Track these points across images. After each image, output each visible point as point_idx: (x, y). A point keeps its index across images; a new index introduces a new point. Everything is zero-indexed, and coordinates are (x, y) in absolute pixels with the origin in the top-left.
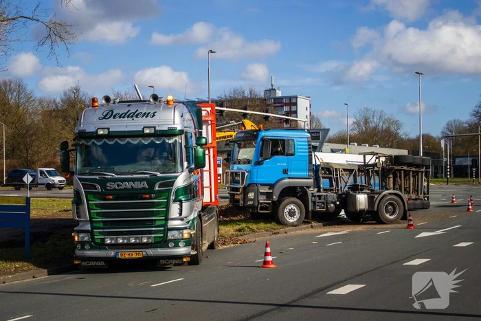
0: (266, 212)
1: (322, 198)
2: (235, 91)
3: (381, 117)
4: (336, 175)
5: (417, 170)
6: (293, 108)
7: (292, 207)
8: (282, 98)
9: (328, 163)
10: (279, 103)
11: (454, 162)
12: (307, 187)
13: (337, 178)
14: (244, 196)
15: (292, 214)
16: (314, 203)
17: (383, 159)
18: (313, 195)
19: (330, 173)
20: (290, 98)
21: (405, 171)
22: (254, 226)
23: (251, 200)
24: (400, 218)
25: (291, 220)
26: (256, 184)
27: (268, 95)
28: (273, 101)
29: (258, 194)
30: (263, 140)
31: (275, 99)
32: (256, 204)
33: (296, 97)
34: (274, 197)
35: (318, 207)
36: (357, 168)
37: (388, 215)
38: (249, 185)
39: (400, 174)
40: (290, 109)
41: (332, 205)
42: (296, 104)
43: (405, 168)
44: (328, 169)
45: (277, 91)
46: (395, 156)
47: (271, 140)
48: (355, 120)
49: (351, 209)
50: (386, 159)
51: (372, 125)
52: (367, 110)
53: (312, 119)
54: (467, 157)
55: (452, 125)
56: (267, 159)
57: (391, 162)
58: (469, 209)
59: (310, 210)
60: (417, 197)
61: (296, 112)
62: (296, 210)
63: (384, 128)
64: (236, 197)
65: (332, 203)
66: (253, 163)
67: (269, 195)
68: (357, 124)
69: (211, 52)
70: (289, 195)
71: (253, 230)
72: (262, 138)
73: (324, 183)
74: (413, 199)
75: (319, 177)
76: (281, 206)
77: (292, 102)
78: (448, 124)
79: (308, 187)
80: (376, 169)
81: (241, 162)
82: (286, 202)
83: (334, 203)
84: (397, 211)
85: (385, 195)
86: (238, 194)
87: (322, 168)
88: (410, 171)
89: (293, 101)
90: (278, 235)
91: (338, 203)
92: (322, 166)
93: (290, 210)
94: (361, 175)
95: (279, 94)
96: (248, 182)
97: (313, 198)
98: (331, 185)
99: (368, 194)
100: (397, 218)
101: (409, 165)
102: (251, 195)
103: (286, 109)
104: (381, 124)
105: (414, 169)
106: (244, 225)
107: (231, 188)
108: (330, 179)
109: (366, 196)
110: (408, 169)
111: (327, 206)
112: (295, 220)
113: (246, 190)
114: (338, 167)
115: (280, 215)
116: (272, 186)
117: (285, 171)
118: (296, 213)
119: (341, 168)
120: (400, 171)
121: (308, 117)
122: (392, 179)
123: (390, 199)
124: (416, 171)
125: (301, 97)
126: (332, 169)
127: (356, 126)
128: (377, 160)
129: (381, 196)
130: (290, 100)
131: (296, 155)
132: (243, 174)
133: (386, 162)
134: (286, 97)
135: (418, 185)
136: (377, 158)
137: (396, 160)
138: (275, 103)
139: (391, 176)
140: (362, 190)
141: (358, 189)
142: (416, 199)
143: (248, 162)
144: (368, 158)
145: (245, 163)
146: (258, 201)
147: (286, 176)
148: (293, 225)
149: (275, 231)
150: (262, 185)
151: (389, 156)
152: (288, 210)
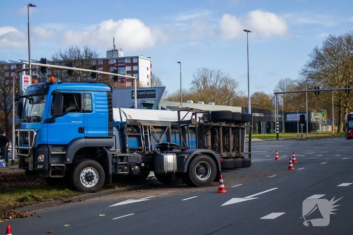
0: (58, 176)
1: (125, 159)
2: (70, 50)
3: (218, 76)
4: (146, 133)
5: (237, 126)
6: (135, 68)
7: (90, 170)
8: (124, 59)
9: (135, 121)
10: (121, 63)
11: (285, 118)
12: (107, 148)
13: (146, 136)
14: (34, 159)
15: (89, 178)
16: (115, 165)
17: (200, 115)
18: (114, 157)
19: (139, 132)
20: (132, 58)
21: (224, 128)
22: (39, 195)
23: (41, 163)
24: (213, 179)
25: (89, 186)
26: (47, 145)
27: (111, 55)
28: (115, 62)
29: (48, 156)
30: (54, 94)
31: (117, 60)
32: (47, 168)
33: (137, 58)
34: (68, 160)
35: (120, 170)
36: (170, 126)
37: (199, 177)
38: (39, 146)
39: (219, 131)
40: (132, 68)
41: (136, 167)
42: (137, 64)
43: (224, 124)
44: (135, 127)
45: (119, 52)
46: (212, 112)
47: (63, 94)
48: (194, 80)
49: (159, 171)
50: (204, 115)
51: (210, 84)
52: (205, 70)
53: (153, 78)
54: (296, 113)
55: (283, 83)
56: (58, 116)
57: (208, 118)
58: (290, 167)
59: (110, 173)
60: (237, 155)
61: (137, 72)
62: (94, 174)
63: (221, 87)
64: (26, 160)
65: (137, 164)
66: (43, 121)
67: (63, 158)
68: (196, 83)
69: (31, 5)
70: (86, 158)
71: (37, 200)
72: (54, 92)
73: (131, 142)
74: (233, 158)
75: (125, 136)
76: (77, 170)
77: (133, 62)
78: (280, 83)
79: (109, 147)
80: (190, 126)
81: (32, 120)
82: (82, 164)
83: (139, 165)
84: (210, 172)
85: (196, 155)
86: (26, 157)
87: (129, 126)
88: (229, 128)
89: (135, 61)
90: (71, 204)
91: (143, 165)
92: (128, 123)
93: (87, 174)
94: (175, 133)
95: (121, 55)
96: (38, 143)
97: (114, 160)
98: (140, 144)
99: (177, 154)
100: (210, 179)
101: (228, 121)
102: (41, 158)
103: (128, 68)
104: (218, 83)
105: (233, 125)
106: (27, 193)
107: (20, 149)
108: (139, 137)
109: (175, 156)
110: (228, 125)
111: (130, 169)
112: (93, 185)
113: (36, 151)
114: (147, 124)
115: (75, 179)
116: (65, 147)
117: (81, 130)
118: (95, 178)
119: (151, 125)
120: (218, 127)
121: (149, 77)
122: (210, 137)
123: (202, 159)
124: (236, 128)
125: (142, 57)
126: (140, 127)
127: (195, 85)
128: (194, 117)
129: (191, 156)
130: (132, 61)
131: (94, 112)
132: (32, 133)
133: (203, 118)
134: (127, 58)
135: (239, 142)
136: (193, 114)
137: (214, 116)
138: (117, 63)
139: (209, 133)
140: (171, 149)
141: (167, 149)
142: (236, 157)
143: (38, 119)
144: (183, 114)
145: (34, 121)
146: (49, 165)
147: (82, 135)
148: (90, 191)
149: (66, 200)
150: (54, 146)
151: (206, 112)
152: (84, 174)
